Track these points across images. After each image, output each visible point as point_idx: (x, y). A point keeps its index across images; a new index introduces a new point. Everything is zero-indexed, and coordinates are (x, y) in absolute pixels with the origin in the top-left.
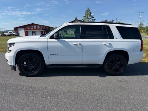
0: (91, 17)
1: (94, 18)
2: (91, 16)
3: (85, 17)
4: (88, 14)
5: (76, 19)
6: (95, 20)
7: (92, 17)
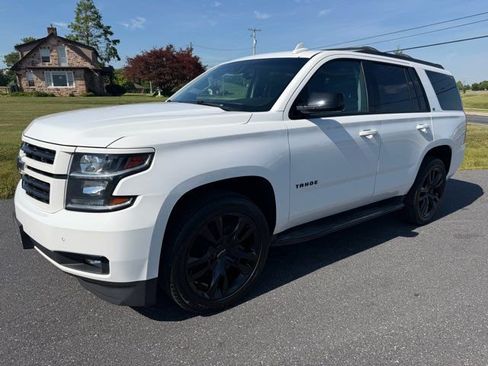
0: (102, 31)
1: (111, 34)
2: (101, 27)
3: (75, 28)
4: (87, 19)
5: (52, 32)
6: (118, 41)
7: (107, 32)
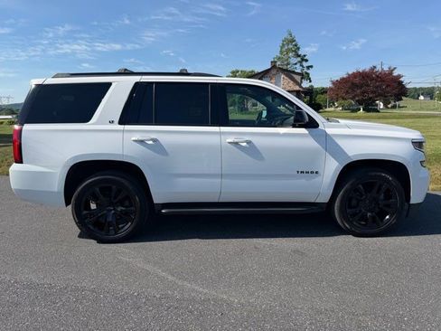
0: (299, 59)
1: (307, 61)
2: (299, 56)
3: (280, 59)
6: (311, 67)
7: (304, 59)
